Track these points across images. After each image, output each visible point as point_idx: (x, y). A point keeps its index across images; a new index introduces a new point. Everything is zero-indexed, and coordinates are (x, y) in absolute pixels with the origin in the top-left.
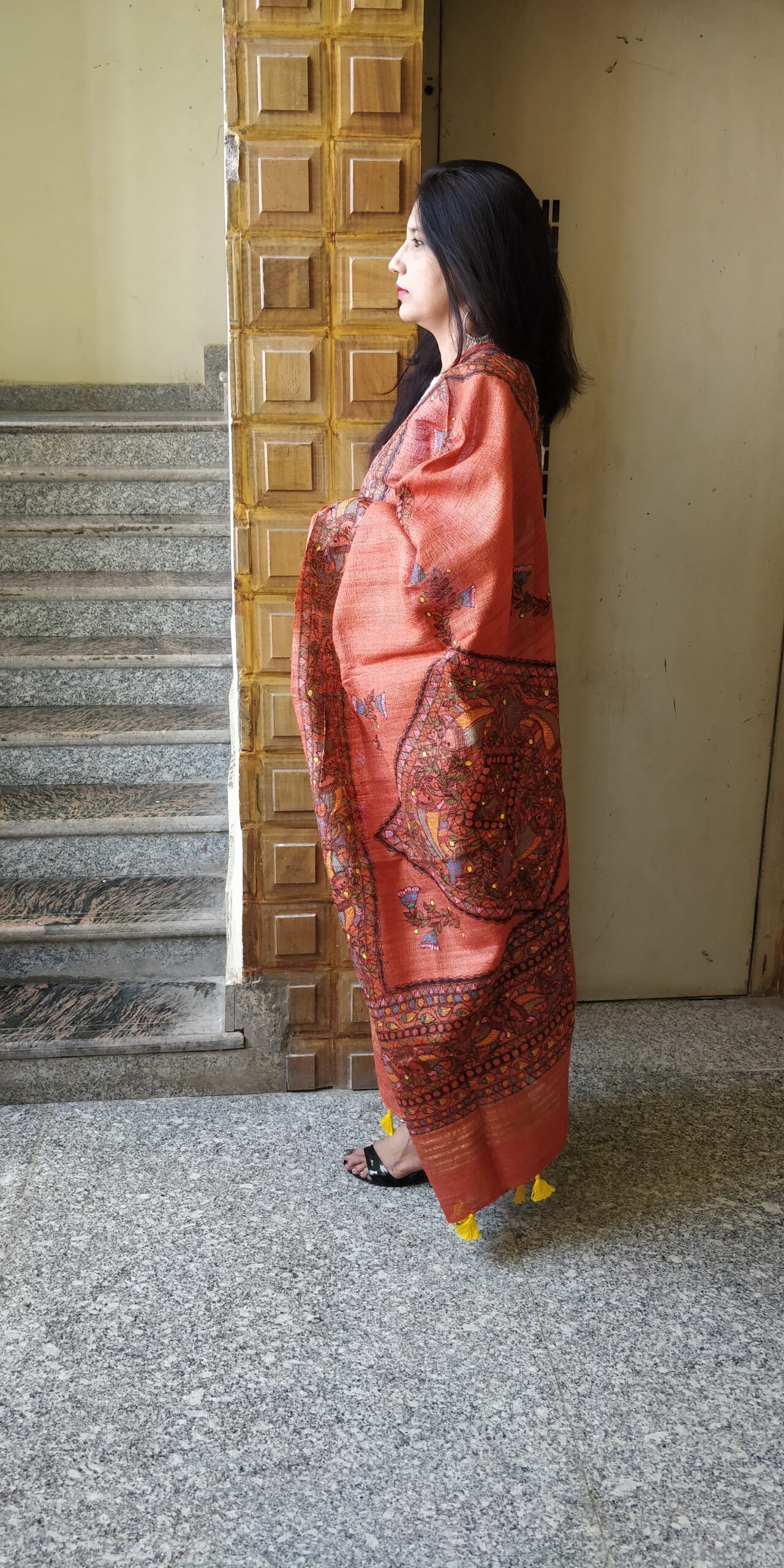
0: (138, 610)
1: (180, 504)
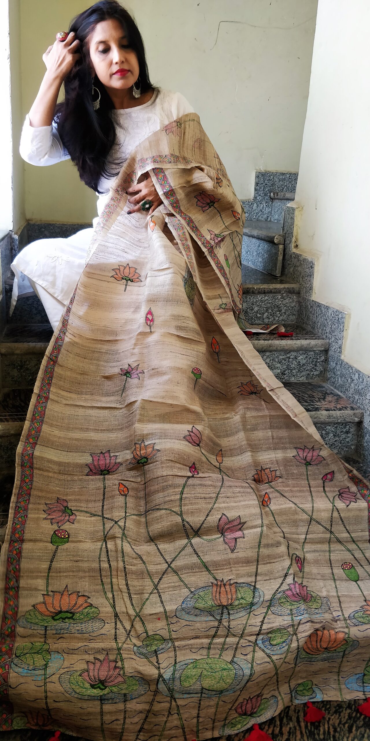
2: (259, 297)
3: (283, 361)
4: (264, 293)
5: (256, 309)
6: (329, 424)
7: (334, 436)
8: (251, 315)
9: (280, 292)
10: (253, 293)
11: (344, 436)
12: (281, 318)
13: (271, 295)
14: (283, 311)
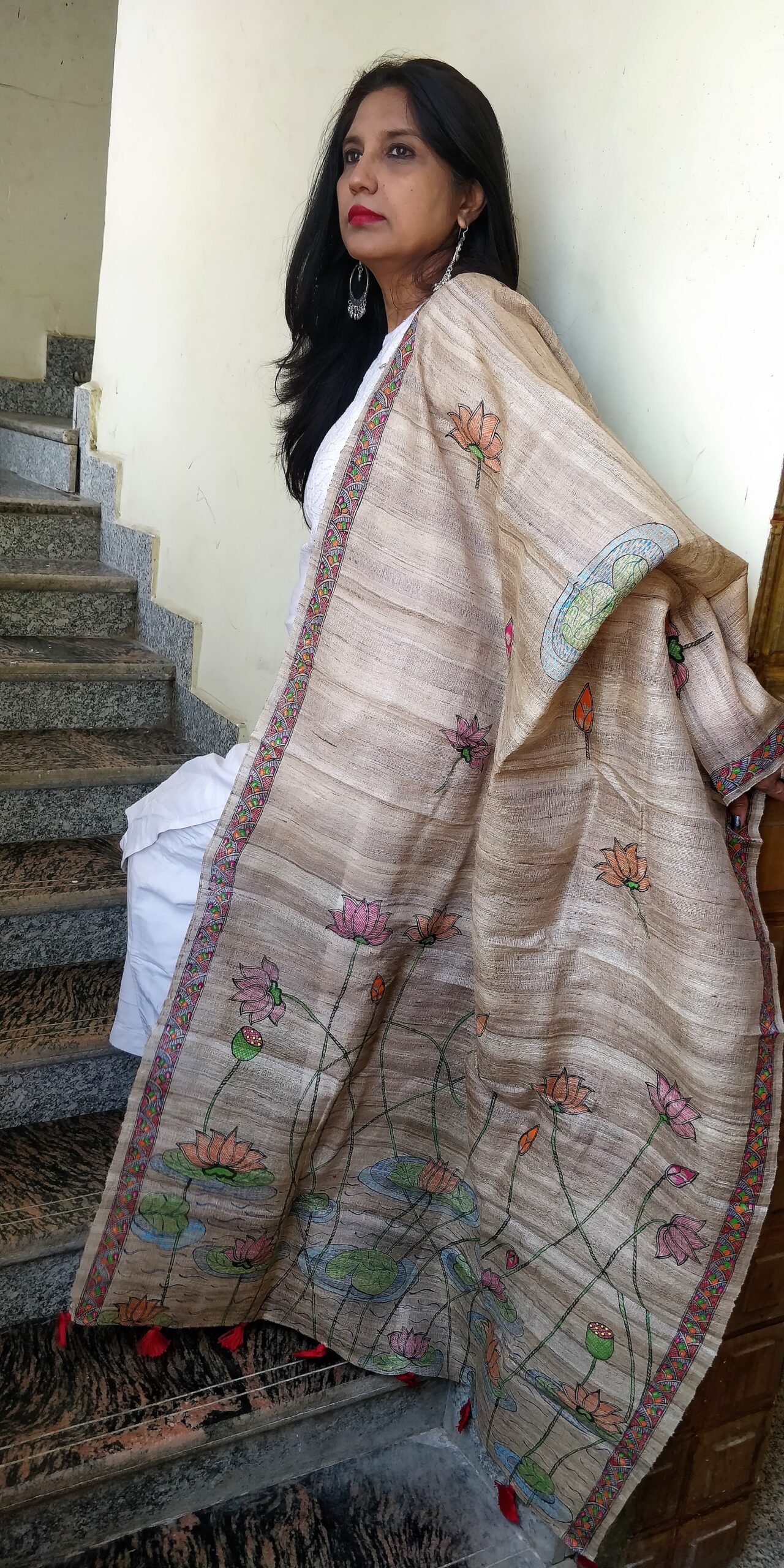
0: (78, 801)
1: (55, 622)
2: (40, 519)
3: (72, 606)
4: (46, 513)
5: (35, 537)
6: (129, 681)
7: (138, 698)
8: (28, 545)
9: (70, 513)
10: (29, 511)
11: (152, 700)
12: (75, 553)
13: (58, 517)
14: (78, 542)
